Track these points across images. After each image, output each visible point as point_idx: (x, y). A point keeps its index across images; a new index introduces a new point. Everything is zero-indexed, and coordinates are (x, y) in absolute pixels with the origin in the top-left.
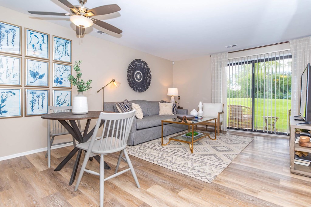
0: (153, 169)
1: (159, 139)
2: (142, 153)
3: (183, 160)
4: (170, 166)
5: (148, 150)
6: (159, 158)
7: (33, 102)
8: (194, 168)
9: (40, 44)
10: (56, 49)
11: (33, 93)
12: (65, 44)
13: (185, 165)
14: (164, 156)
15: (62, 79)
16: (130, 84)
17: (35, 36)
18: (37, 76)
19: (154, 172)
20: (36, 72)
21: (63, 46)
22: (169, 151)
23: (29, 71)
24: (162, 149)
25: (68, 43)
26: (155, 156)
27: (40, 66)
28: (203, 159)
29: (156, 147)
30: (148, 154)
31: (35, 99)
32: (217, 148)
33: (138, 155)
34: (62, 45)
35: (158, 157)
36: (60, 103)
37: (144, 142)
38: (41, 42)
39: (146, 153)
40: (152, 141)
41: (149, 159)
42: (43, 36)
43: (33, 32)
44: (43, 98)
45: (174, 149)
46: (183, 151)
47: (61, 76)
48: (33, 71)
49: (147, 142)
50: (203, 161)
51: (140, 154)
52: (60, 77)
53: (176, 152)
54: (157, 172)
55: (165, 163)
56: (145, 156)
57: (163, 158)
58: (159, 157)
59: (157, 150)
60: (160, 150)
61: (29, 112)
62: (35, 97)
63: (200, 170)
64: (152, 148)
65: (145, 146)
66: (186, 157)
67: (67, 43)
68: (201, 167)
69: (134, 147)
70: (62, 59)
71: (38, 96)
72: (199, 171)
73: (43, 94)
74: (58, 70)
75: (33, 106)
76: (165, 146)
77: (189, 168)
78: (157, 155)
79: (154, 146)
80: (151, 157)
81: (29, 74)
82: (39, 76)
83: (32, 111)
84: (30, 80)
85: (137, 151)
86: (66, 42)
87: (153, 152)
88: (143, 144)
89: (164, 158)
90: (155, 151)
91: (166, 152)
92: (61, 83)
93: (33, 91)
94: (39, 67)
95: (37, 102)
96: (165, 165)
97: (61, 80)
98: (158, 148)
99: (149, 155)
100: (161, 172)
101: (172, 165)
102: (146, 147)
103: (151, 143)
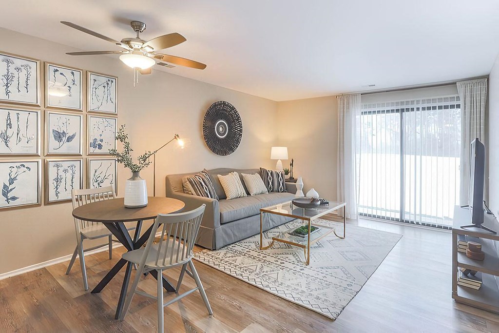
0: (249, 294)
1: (256, 236)
2: (231, 264)
3: (294, 278)
4: (275, 289)
5: (240, 257)
6: (257, 274)
7: (58, 180)
8: (311, 293)
9: (69, 87)
10: (94, 92)
11: (58, 166)
12: (108, 84)
13: (297, 287)
14: (265, 269)
15: (101, 141)
16: (207, 142)
17: (61, 74)
18: (64, 139)
19: (250, 300)
20: (62, 132)
21: (104, 87)
22: (272, 260)
23: (51, 131)
24: (261, 257)
25: (112, 81)
26: (251, 271)
27: (68, 122)
28: (324, 275)
29: (252, 253)
30: (240, 266)
31: (60, 176)
32: (346, 254)
33: (225, 269)
34: (103, 85)
35: (255, 273)
36: (99, 179)
37: (232, 244)
38: (70, 83)
39: (235, 264)
40: (245, 241)
41: (242, 275)
42: (73, 73)
43: (58, 69)
44: (74, 173)
45: (279, 256)
46: (294, 259)
47: (101, 135)
48: (57, 130)
49: (237, 243)
50: (325, 279)
51: (226, 267)
52: (98, 138)
53: (283, 263)
54: (255, 300)
55: (267, 283)
56: (235, 270)
57: (263, 274)
58: (257, 272)
59: (254, 258)
60: (258, 259)
61: (52, 197)
62: (61, 173)
63: (320, 296)
64: (245, 255)
65: (234, 250)
66: (298, 272)
67: (110, 83)
68: (322, 291)
69: (217, 251)
70: (102, 109)
71: (65, 171)
72: (318, 298)
73: (73, 167)
74: (96, 127)
75: (58, 186)
76: (265, 250)
77: (303, 292)
78: (254, 268)
79: (248, 250)
80: (245, 272)
81: (52, 135)
82: (67, 138)
83: (57, 195)
84: (53, 145)
85: (221, 260)
86: (109, 80)
87: (248, 262)
88: (231, 246)
89: (265, 273)
90: (250, 261)
91: (268, 263)
92: (100, 147)
93: (58, 162)
94: (68, 124)
95: (63, 181)
96: (267, 287)
97: (101, 143)
98: (255, 254)
99: (241, 268)
100: (261, 300)
101: (277, 288)
102: (236, 252)
103: (243, 245)
